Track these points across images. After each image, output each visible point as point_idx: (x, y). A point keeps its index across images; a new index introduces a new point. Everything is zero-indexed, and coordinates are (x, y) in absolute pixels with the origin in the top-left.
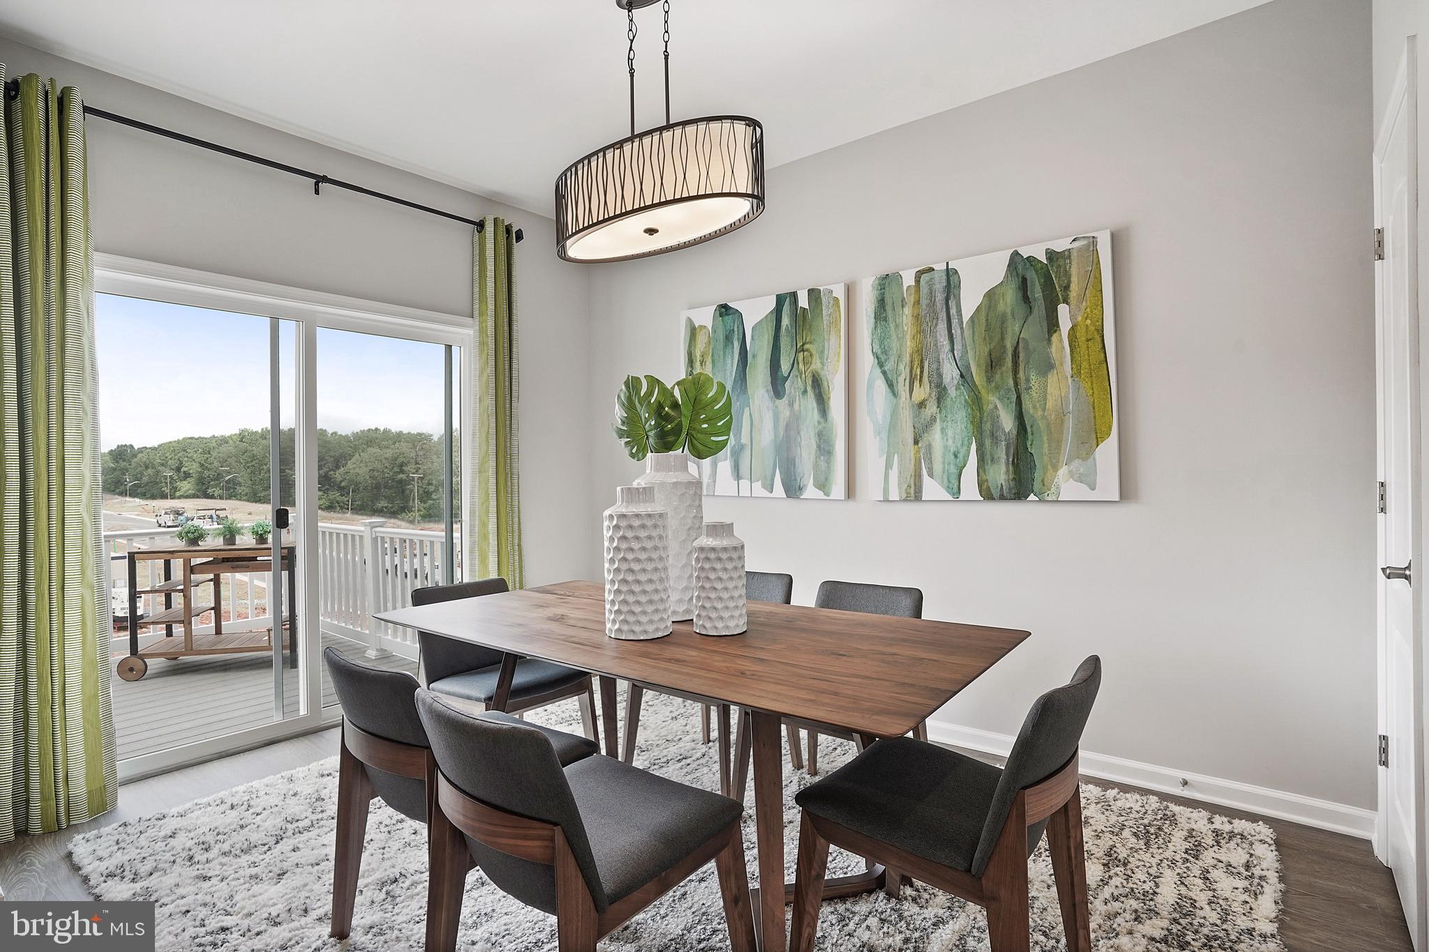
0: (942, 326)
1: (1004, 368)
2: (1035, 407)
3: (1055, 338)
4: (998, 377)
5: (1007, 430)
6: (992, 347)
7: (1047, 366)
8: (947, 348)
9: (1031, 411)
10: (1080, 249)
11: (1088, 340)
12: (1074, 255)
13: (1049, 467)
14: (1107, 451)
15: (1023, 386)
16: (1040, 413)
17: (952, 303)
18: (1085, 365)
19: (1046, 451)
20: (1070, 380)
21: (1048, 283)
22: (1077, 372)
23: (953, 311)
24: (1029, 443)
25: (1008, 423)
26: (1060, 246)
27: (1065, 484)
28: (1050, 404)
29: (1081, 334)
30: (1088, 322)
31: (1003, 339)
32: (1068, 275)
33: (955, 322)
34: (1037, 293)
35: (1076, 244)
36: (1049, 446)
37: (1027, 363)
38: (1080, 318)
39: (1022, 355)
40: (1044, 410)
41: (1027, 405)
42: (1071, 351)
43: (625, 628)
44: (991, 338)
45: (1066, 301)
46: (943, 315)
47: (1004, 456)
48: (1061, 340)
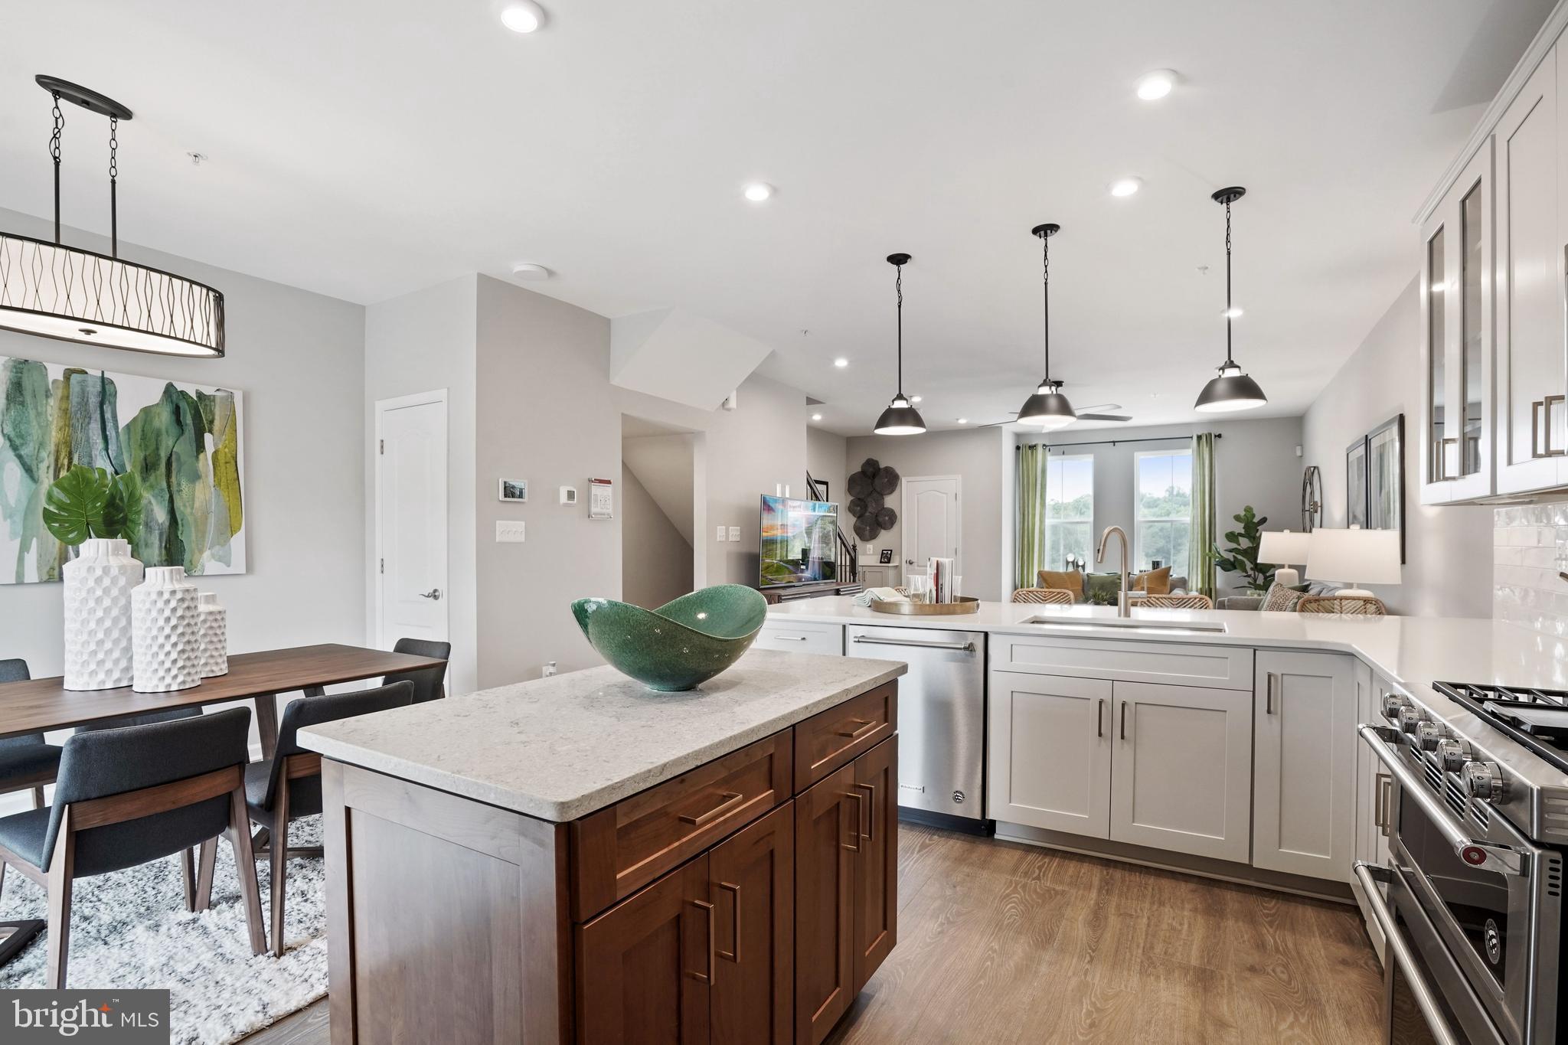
0: (95, 427)
1: (158, 473)
2: (185, 506)
3: (201, 456)
4: (152, 478)
5: (160, 521)
6: (147, 454)
7: (195, 477)
8: (100, 445)
9: (182, 508)
10: (222, 398)
11: (226, 463)
12: (218, 401)
13: (196, 551)
14: (238, 541)
15: (174, 488)
16: (189, 510)
17: (107, 408)
18: (223, 479)
19: (193, 538)
20: (213, 489)
21: (197, 416)
22: (218, 484)
23: (108, 415)
24: (179, 533)
25: (161, 516)
26: (208, 391)
27: (209, 563)
28: (197, 504)
29: (221, 458)
30: (227, 450)
31: (157, 449)
32: (212, 413)
33: (110, 425)
34: (188, 420)
35: (218, 394)
36: (197, 536)
37: (179, 471)
38: (220, 446)
39: (174, 465)
40: (192, 508)
41: (178, 503)
42: (214, 468)
43: (189, 679)
44: (146, 447)
45: (211, 431)
46: (97, 416)
47: (157, 543)
48: (206, 459)
